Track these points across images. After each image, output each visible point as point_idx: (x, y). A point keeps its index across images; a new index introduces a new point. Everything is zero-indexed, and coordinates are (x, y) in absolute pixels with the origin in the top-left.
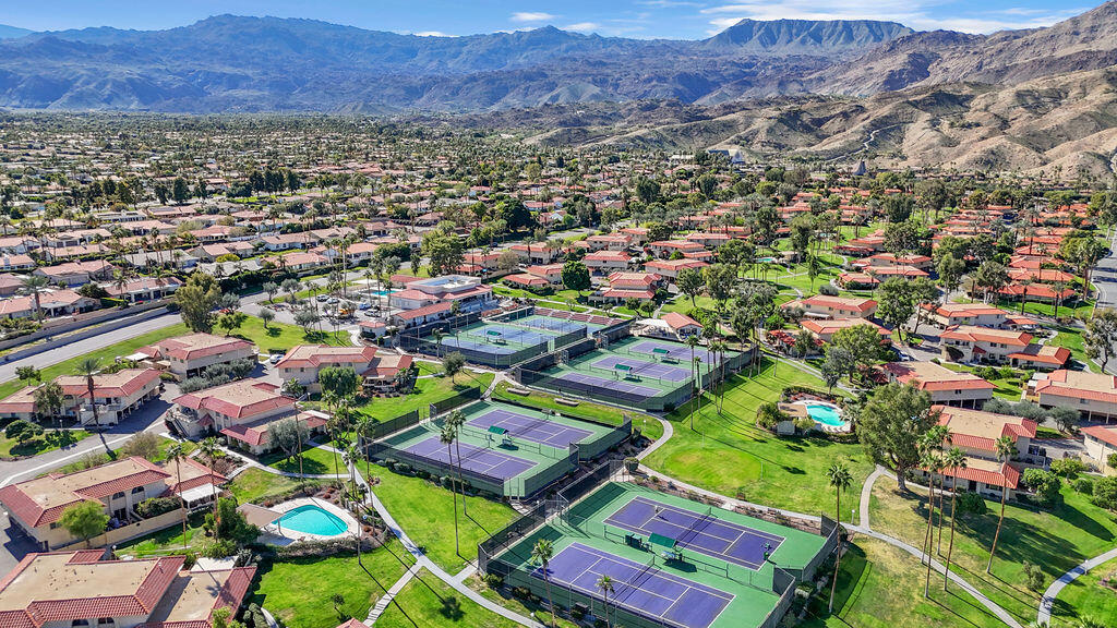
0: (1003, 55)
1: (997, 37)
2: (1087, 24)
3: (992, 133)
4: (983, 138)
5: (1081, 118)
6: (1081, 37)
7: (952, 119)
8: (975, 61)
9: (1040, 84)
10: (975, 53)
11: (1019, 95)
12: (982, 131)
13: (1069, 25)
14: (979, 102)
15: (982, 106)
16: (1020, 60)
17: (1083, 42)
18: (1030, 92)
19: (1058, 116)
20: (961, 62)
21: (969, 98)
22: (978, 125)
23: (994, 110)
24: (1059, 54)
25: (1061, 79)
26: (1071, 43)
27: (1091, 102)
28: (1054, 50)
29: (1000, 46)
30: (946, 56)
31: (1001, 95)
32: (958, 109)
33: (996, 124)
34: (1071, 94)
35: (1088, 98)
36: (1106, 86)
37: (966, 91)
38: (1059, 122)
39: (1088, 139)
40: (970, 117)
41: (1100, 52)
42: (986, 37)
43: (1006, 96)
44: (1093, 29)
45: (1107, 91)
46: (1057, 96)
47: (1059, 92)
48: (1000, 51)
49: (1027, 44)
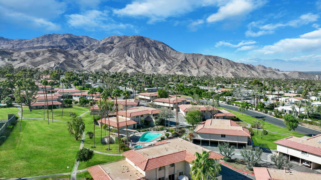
0: (20, 45)
1: (17, 40)
2: (41, 39)
3: (21, 62)
4: (19, 63)
5: (44, 59)
6: (40, 42)
7: (8, 58)
8: (11, 46)
9: (32, 51)
10: (11, 44)
11: (27, 53)
12: (18, 62)
13: (36, 39)
14: (16, 54)
15: (17, 55)
16: (25, 47)
17: (40, 43)
18: (30, 53)
19: (39, 59)
20: (7, 46)
21: (12, 53)
22: (17, 60)
23: (20, 56)
24: (35, 46)
25: (37, 50)
26: (37, 43)
27: (46, 56)
28: (33, 45)
29: (18, 42)
30: (2, 44)
31: (22, 53)
32: (9, 56)
33: (22, 60)
34: (41, 54)
35: (45, 55)
36: (48, 52)
37: (11, 51)
38: (39, 60)
39: (47, 64)
40: (14, 58)
41: (45, 46)
42: (13, 40)
43: (23, 53)
44: (42, 41)
45: (49, 54)
46: (37, 54)
47: (37, 53)
48: (18, 44)
49: (26, 43)
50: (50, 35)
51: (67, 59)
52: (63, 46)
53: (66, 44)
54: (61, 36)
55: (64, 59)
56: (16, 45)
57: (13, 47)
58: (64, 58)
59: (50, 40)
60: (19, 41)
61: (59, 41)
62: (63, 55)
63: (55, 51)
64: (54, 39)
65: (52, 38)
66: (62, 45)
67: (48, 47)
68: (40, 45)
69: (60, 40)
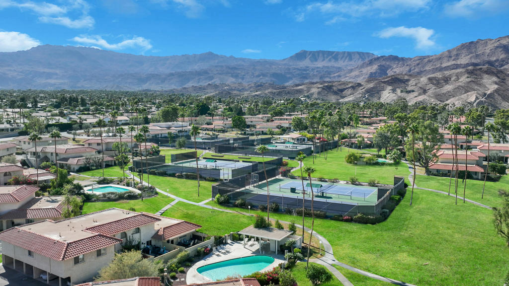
0: (420, 66)
1: (416, 59)
2: (455, 53)
3: (420, 94)
4: (416, 97)
5: (458, 88)
6: (453, 58)
7: (402, 89)
8: (408, 68)
9: (439, 75)
10: (407, 65)
11: (430, 79)
12: (415, 94)
13: (447, 53)
14: (412, 82)
15: (414, 84)
16: (427, 68)
17: (454, 60)
18: (434, 78)
19: (448, 88)
20: (401, 69)
21: (408, 80)
22: (413, 91)
23: (419, 85)
24: (444, 65)
25: (447, 73)
26: (449, 61)
27: (461, 82)
28: (441, 64)
29: (418, 62)
30: (394, 67)
31: (422, 79)
32: (403, 85)
33: (421, 91)
34: (452, 79)
35: (460, 80)
36: (467, 75)
37: (406, 77)
38: (449, 90)
39: (462, 96)
40: (409, 88)
41: (461, 64)
42: (411, 59)
43: (424, 80)
44: (457, 55)
45: (468, 77)
46: (447, 80)
47: (447, 78)
48: (418, 64)
49: (429, 61)
50: (472, 43)
51: (501, 86)
52: (497, 60)
53: (502, 56)
54: (493, 41)
55: (496, 86)
56: (415, 66)
57: (410, 71)
58: (496, 83)
59: (471, 53)
60: (420, 59)
61: (488, 51)
62: (495, 79)
63: (478, 72)
64: (480, 49)
65: (476, 48)
66: (495, 59)
67: (468, 65)
68: (454, 62)
69: (491, 50)
